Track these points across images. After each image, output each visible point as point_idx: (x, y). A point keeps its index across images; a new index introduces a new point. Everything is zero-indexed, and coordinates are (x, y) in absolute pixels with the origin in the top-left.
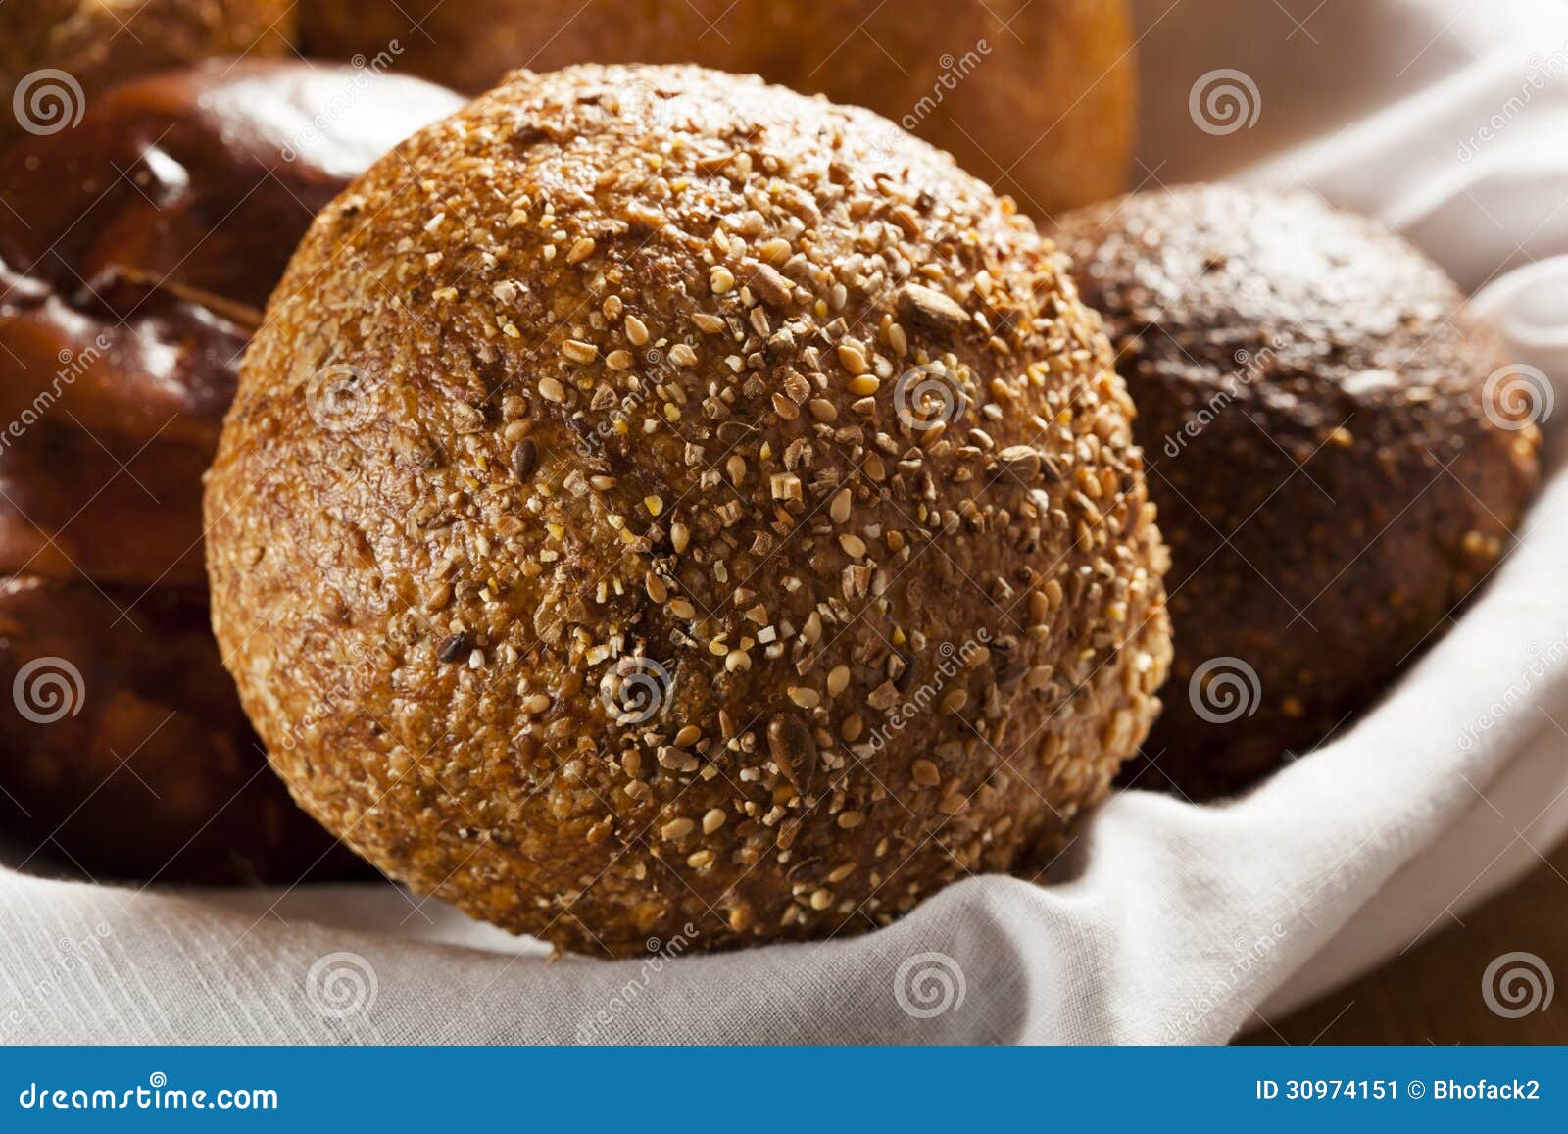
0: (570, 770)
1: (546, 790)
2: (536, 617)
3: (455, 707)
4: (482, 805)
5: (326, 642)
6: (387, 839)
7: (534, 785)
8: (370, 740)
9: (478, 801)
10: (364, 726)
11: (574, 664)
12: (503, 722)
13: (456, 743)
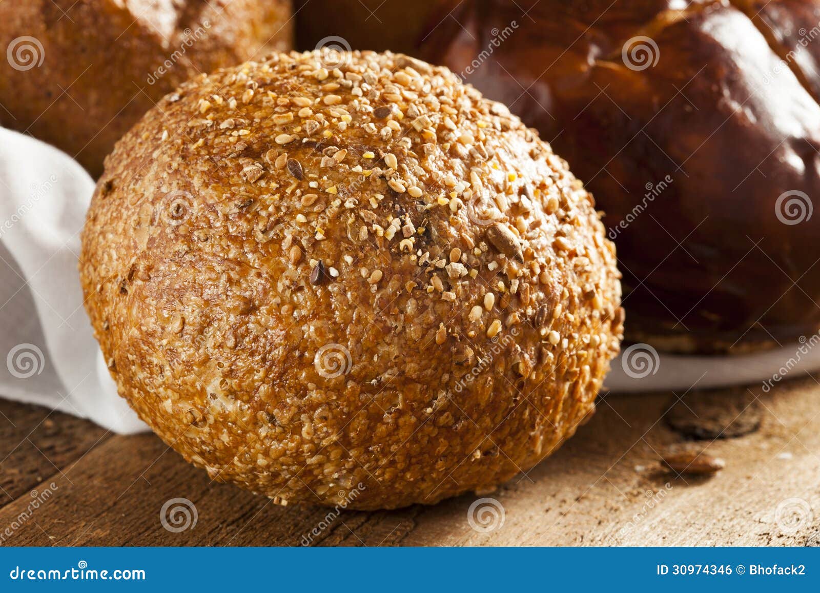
0: (410, 307)
1: (404, 328)
2: (349, 236)
3: (336, 309)
4: (375, 358)
5: (247, 329)
6: (332, 426)
7: (396, 327)
8: (300, 364)
9: (372, 358)
10: (293, 357)
11: (381, 247)
12: (365, 300)
13: (347, 328)
